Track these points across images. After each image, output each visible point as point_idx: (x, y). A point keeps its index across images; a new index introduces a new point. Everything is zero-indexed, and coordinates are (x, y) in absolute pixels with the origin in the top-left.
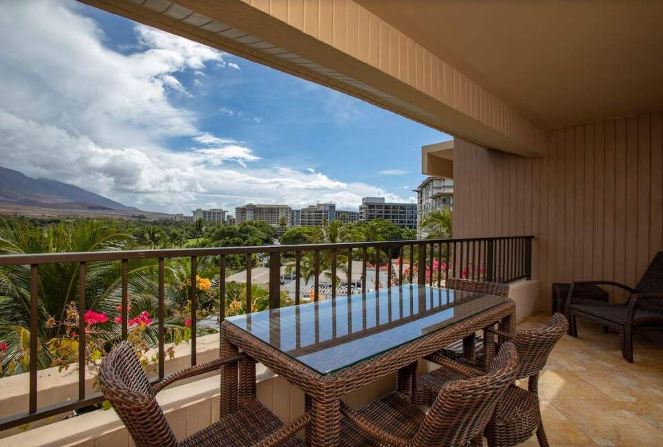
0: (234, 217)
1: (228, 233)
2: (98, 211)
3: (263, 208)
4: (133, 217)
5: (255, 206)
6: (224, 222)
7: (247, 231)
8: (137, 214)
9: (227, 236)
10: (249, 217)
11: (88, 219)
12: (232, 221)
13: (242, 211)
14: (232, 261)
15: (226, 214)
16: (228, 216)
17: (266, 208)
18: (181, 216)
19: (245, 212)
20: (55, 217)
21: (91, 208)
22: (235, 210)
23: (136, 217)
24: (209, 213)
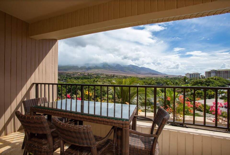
0: (205, 75)
1: (200, 82)
2: (155, 75)
3: (221, 71)
4: (164, 77)
5: (216, 71)
6: (199, 78)
7: (210, 82)
8: (166, 76)
9: (199, 83)
10: (213, 75)
11: (152, 77)
12: (203, 77)
13: (209, 73)
14: (200, 94)
15: (201, 75)
16: (201, 76)
17: (223, 71)
18: (181, 76)
19: (210, 74)
20: (144, 77)
21: (153, 74)
22: (205, 73)
23: (165, 77)
24: (192, 74)
